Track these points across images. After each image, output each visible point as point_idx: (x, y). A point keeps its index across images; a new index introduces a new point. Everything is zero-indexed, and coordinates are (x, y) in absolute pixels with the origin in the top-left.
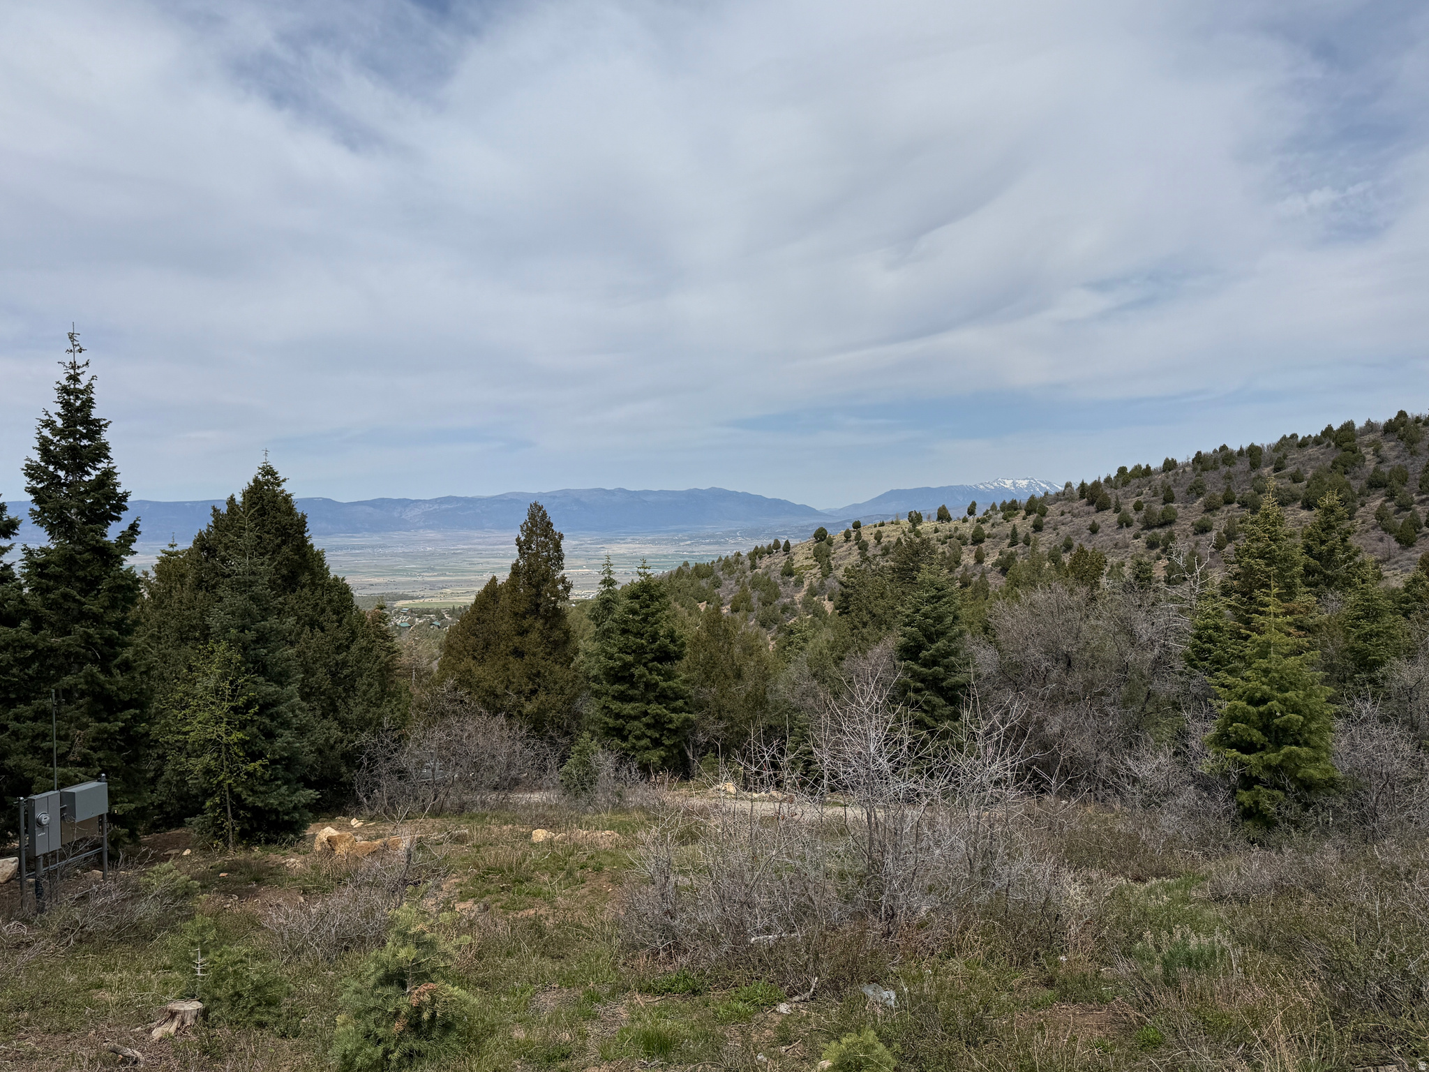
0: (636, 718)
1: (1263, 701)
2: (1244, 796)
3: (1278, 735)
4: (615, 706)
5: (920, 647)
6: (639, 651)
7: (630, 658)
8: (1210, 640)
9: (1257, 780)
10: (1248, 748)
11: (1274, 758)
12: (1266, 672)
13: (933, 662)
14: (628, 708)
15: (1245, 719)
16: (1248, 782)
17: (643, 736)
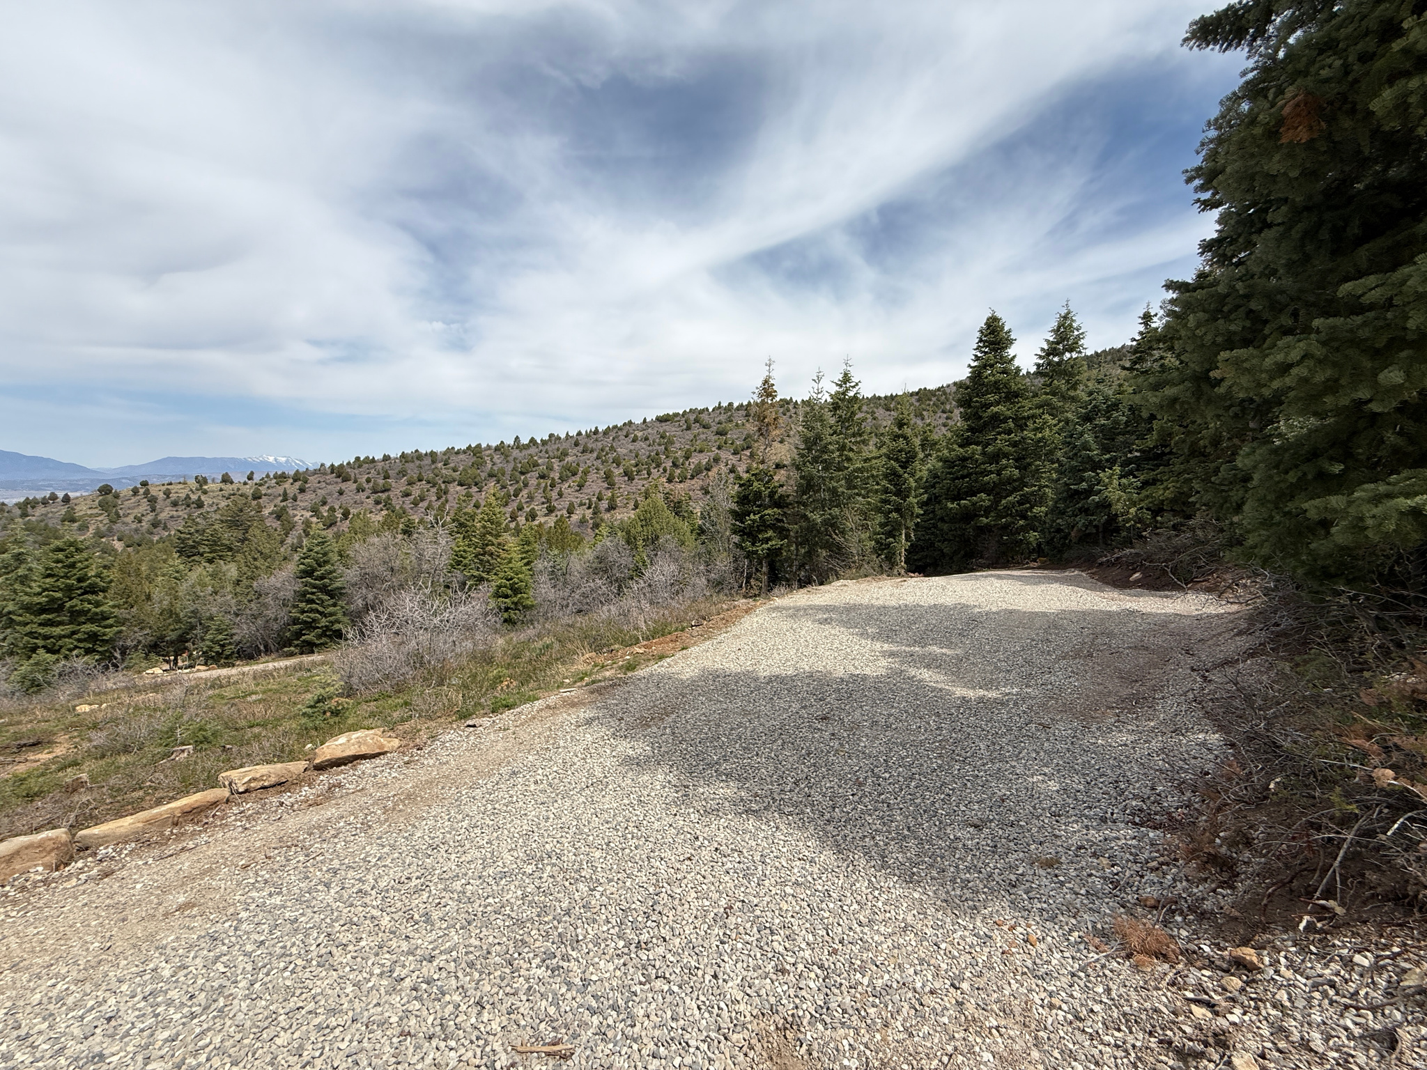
0: (64, 636)
1: (511, 579)
2: (506, 615)
3: (516, 591)
4: (41, 630)
5: (314, 570)
6: (69, 590)
7: (59, 595)
8: (462, 556)
9: (509, 608)
10: (506, 596)
11: (515, 599)
12: (511, 568)
13: (322, 578)
14: (57, 631)
15: (505, 587)
16: (507, 609)
17: (76, 647)
